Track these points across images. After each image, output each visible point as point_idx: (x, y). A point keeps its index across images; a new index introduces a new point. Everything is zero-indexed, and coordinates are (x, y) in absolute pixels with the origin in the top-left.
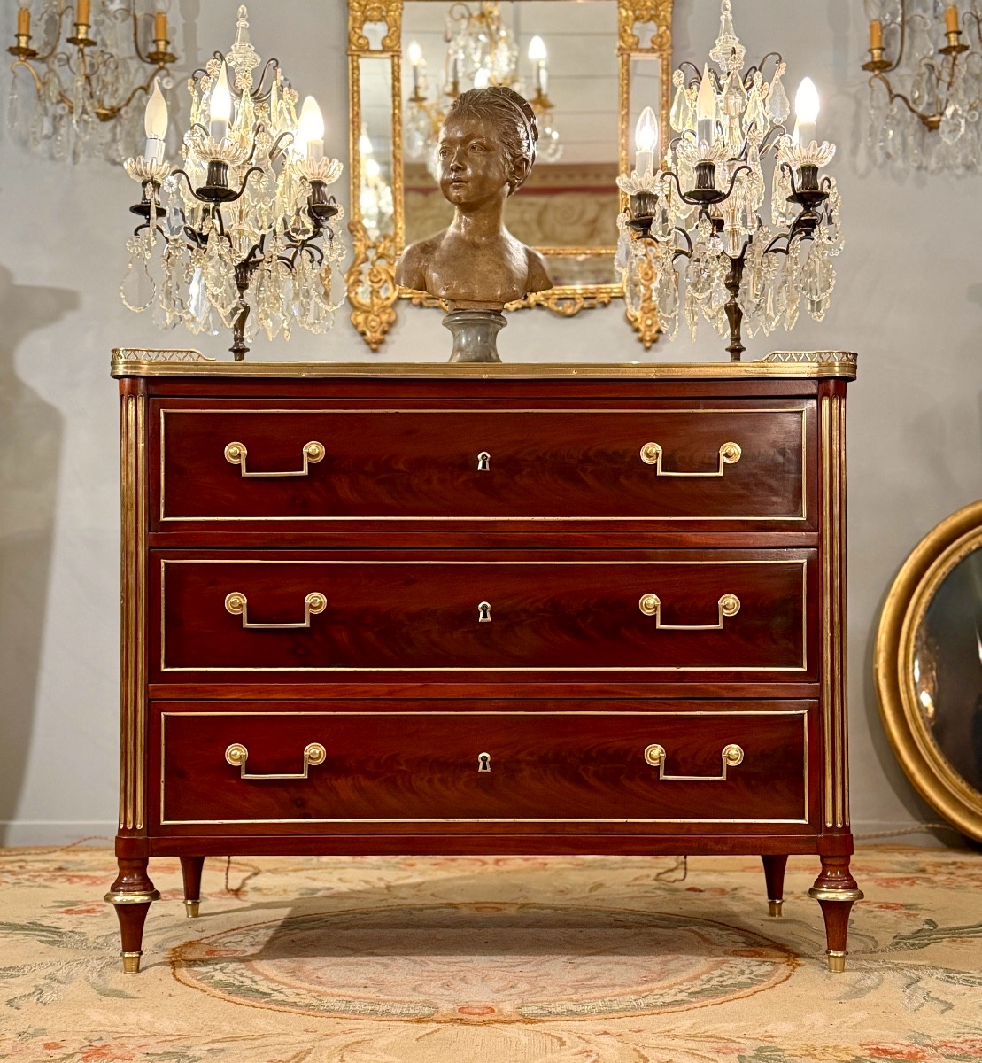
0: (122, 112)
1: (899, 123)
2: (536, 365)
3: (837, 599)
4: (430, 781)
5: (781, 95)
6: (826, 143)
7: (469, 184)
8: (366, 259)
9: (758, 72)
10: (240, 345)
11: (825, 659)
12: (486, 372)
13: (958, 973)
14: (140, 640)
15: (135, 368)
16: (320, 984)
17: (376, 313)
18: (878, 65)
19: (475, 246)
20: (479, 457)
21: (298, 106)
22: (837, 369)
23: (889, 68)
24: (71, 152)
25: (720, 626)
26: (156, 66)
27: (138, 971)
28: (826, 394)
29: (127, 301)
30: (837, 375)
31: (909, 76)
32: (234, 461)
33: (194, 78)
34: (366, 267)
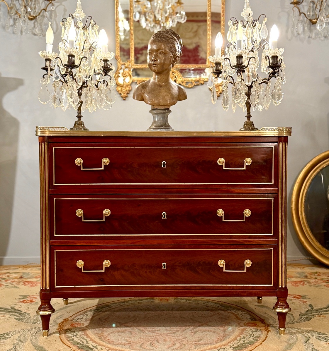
0: (37, 17)
1: (302, 22)
2: (182, 132)
3: (283, 211)
4: (146, 272)
5: (265, 29)
6: (281, 48)
7: (159, 66)
8: (121, 68)
9: (257, 22)
10: (80, 115)
11: (279, 231)
12: (165, 134)
13: (322, 334)
14: (47, 226)
15: (44, 133)
16: (109, 343)
17: (125, 87)
18: (296, 3)
19: (160, 86)
20: (162, 163)
21: (99, 31)
22: (285, 133)
23: (299, 4)
24: (20, 31)
25: (244, 220)
26: (49, 2)
27: (48, 336)
28: (281, 141)
29: (41, 100)
30: (285, 135)
31: (306, 5)
32: (79, 165)
33: (62, 21)
34: (121, 71)
